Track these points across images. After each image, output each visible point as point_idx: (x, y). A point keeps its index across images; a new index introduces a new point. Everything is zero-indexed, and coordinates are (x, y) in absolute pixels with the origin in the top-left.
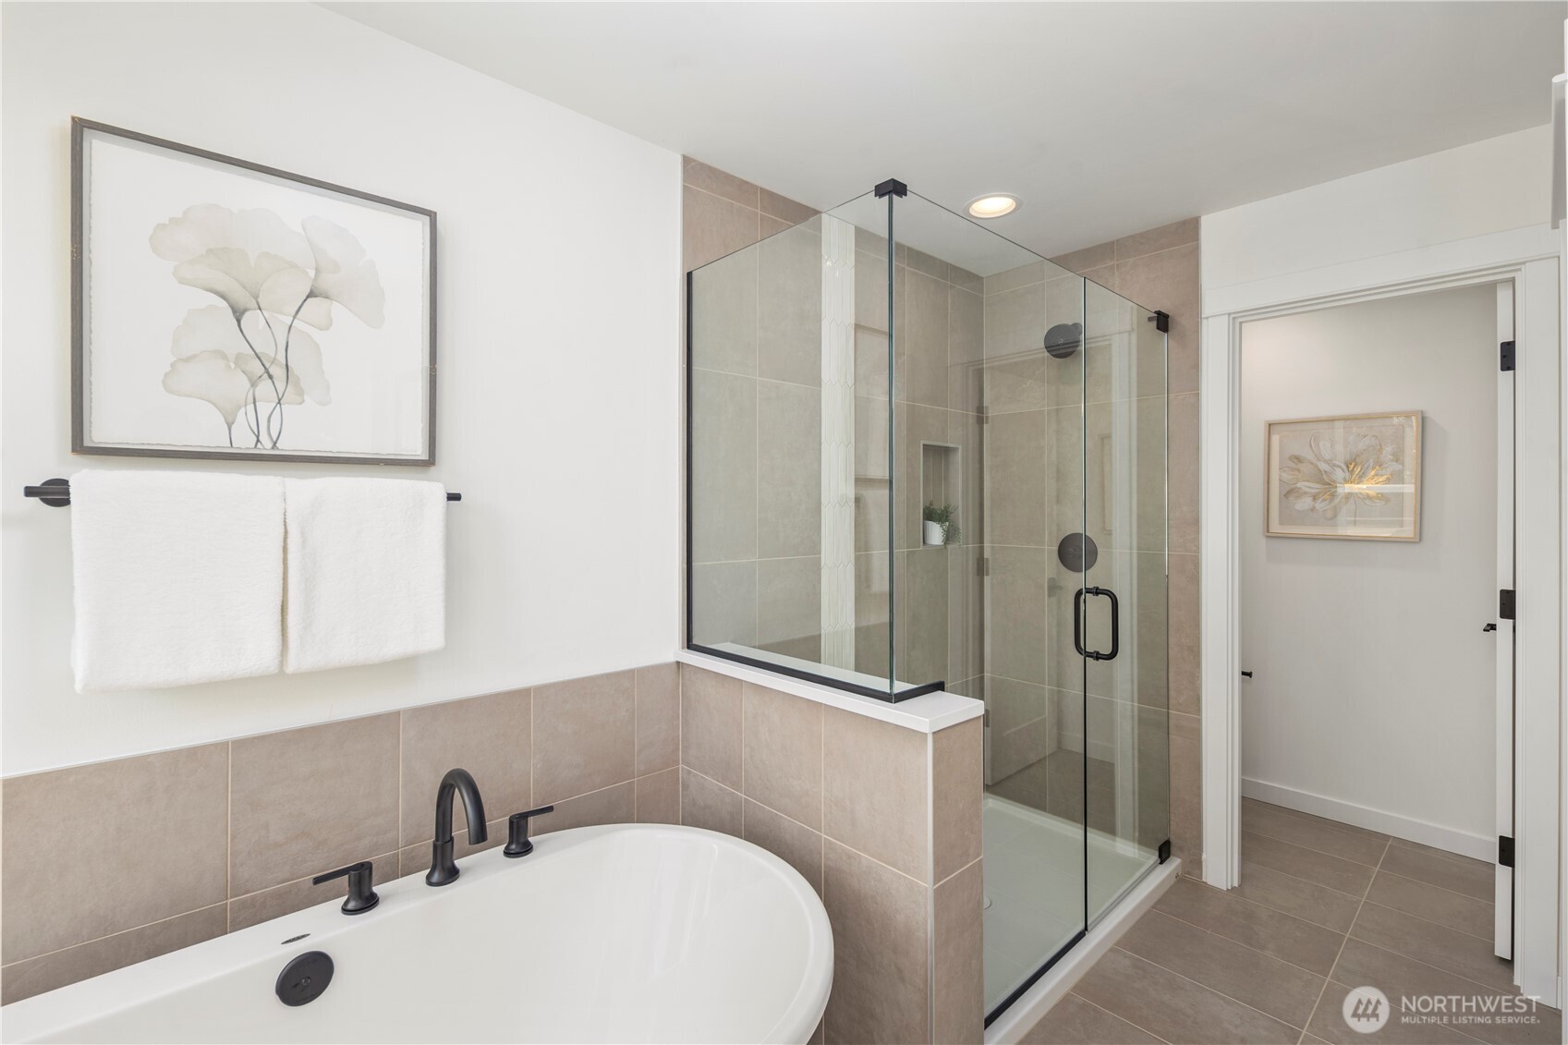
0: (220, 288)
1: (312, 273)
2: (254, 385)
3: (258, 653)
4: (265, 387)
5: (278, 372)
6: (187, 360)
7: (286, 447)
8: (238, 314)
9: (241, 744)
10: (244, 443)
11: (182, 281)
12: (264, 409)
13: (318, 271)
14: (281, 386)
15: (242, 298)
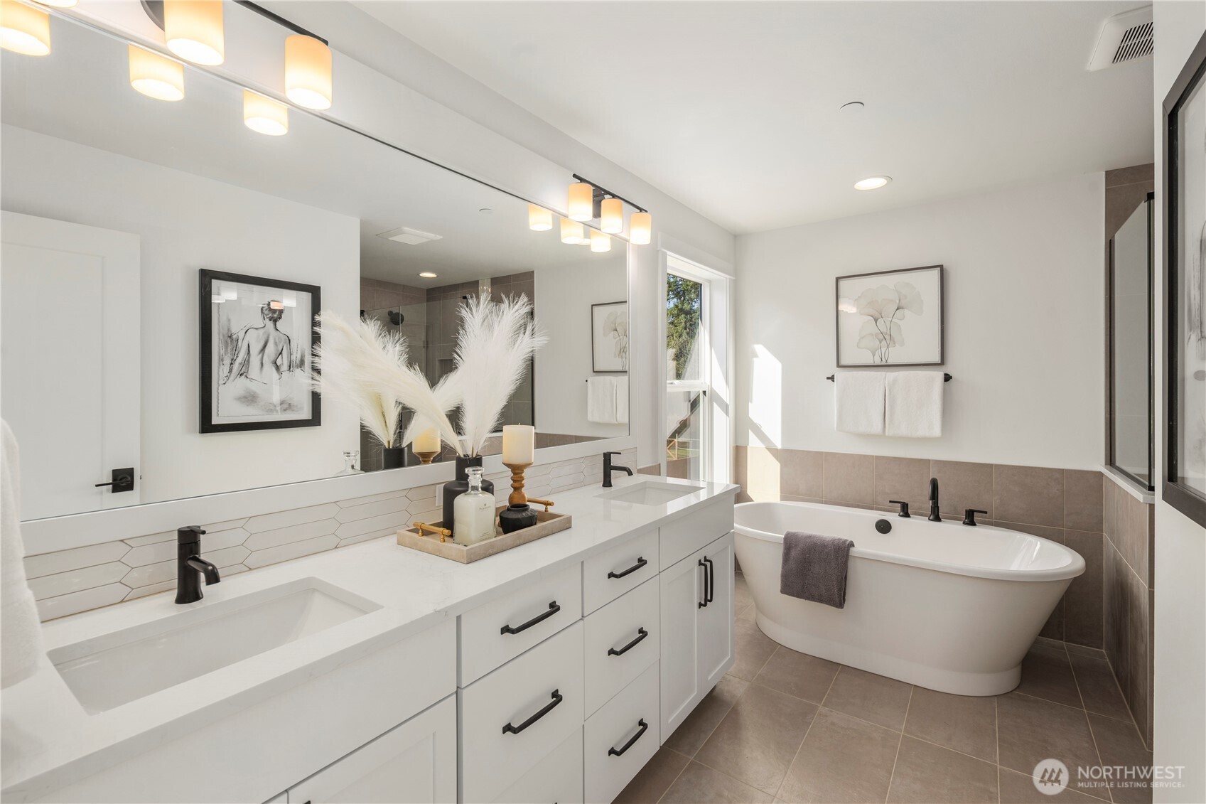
0: (871, 314)
1: (898, 302)
2: (880, 342)
3: (877, 427)
4: (884, 343)
5: (888, 337)
6: (862, 338)
7: (890, 362)
8: (876, 321)
9: (878, 458)
10: (878, 362)
11: (861, 314)
12: (883, 350)
13: (900, 300)
14: (888, 342)
15: (877, 315)
